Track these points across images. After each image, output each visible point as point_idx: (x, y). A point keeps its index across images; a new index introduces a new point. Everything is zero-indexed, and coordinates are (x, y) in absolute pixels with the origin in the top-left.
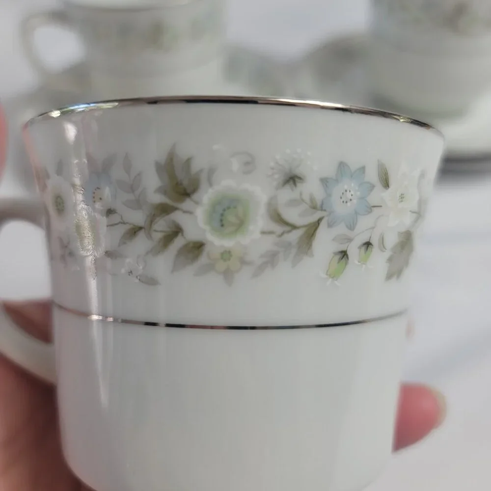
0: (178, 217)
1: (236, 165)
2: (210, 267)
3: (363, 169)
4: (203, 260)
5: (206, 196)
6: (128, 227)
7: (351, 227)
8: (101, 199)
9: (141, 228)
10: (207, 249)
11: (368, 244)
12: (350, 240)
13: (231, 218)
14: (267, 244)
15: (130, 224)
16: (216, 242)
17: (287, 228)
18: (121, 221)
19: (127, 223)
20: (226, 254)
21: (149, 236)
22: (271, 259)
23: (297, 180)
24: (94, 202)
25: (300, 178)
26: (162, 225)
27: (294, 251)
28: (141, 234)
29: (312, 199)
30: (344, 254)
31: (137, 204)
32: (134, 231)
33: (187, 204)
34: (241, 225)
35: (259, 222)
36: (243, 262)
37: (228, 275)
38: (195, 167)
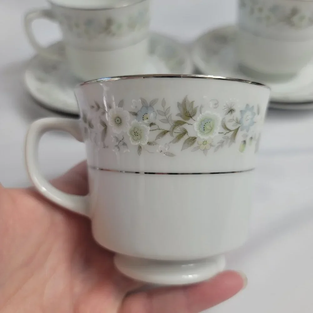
0: (186, 126)
1: (211, 105)
2: (198, 148)
3: (253, 107)
4: (195, 145)
5: (198, 118)
6: (161, 131)
7: (248, 131)
8: (147, 118)
9: (168, 131)
10: (197, 139)
11: (251, 138)
12: (247, 136)
13: (208, 127)
14: (220, 138)
15: (163, 130)
16: (201, 137)
17: (228, 131)
18: (158, 128)
19: (161, 129)
20: (205, 142)
21: (172, 135)
22: (222, 144)
23: (232, 111)
24: (143, 120)
25: (234, 110)
26: (178, 130)
27: (229, 141)
28: (168, 134)
29: (237, 119)
30: (245, 142)
31: (167, 121)
32: (165, 133)
33: (190, 121)
34: (211, 130)
35: (218, 128)
36: (211, 145)
37: (205, 151)
38: (195, 105)
